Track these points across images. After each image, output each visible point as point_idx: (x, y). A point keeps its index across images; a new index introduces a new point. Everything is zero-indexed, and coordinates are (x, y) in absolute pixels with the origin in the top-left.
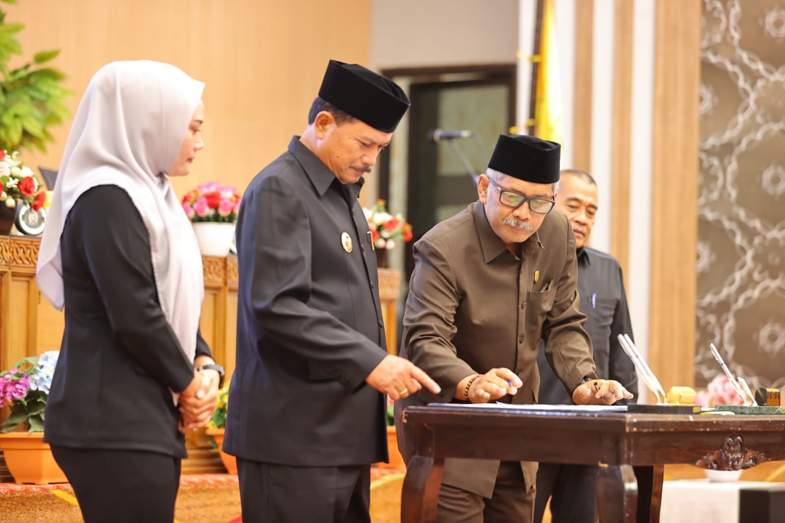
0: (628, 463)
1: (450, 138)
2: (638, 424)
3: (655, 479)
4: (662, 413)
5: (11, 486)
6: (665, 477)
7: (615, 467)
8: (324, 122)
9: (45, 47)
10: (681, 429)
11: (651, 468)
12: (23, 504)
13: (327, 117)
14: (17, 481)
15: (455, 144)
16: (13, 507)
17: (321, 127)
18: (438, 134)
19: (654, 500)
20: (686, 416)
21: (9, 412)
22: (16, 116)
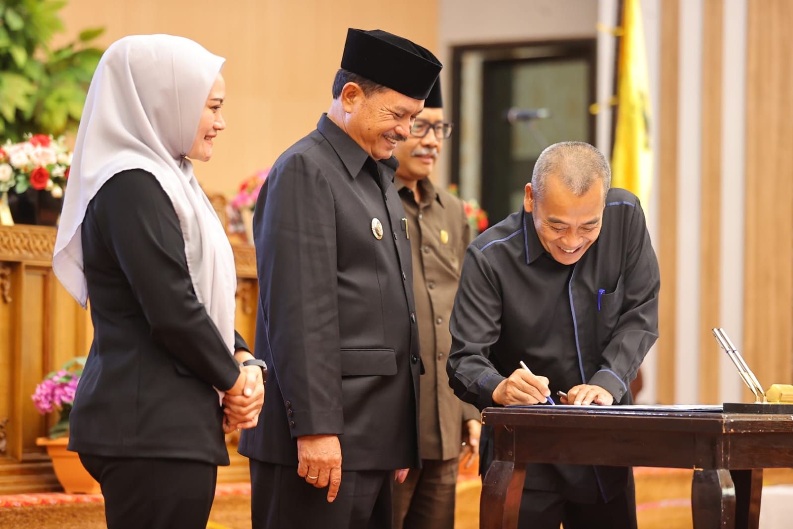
0: (726, 467)
1: (525, 118)
2: (734, 425)
3: (753, 485)
4: (761, 413)
5: (60, 496)
6: (764, 482)
7: (712, 471)
8: (351, 94)
9: (91, 24)
10: (782, 430)
11: (750, 471)
12: (74, 516)
13: (354, 87)
14: (67, 489)
15: (533, 124)
16: (64, 518)
17: (348, 100)
18: (513, 114)
19: (752, 507)
20: (788, 415)
21: (57, 417)
22: (60, 100)
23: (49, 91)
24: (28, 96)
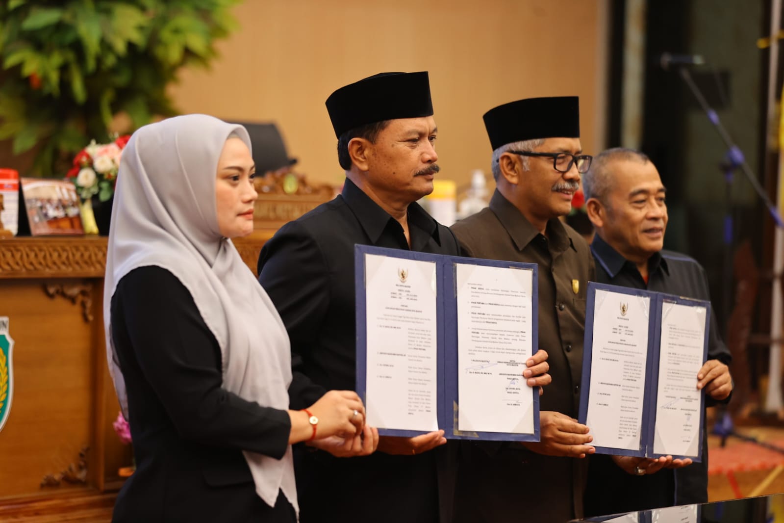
18: (665, 60)
22: (177, 31)
23: (163, 20)
24: (141, 28)
